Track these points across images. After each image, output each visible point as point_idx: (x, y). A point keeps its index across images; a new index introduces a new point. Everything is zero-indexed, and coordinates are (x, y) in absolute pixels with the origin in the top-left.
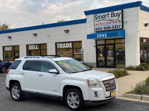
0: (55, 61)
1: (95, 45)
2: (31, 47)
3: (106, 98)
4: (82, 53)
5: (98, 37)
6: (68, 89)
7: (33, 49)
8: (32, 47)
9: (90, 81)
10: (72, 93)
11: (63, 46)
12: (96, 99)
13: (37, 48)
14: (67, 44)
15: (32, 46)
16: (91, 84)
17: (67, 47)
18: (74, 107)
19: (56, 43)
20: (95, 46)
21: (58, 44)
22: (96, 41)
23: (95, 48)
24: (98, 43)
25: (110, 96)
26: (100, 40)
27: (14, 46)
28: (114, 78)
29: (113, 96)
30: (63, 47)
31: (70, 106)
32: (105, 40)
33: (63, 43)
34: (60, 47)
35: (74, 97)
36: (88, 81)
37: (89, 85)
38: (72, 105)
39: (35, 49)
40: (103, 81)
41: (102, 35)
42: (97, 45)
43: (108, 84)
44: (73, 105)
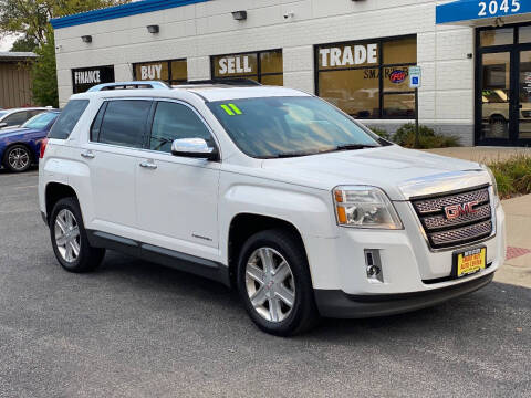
0: (207, 102)
1: (471, 50)
2: (226, 64)
3: (426, 282)
4: (412, 86)
5: (481, 14)
6: (250, 231)
7: (233, 71)
8: (231, 65)
9: (345, 199)
10: (266, 253)
11: (341, 58)
12: (374, 286)
13: (248, 70)
14: (357, 48)
15: (231, 60)
16: (350, 211)
17: (359, 62)
18: (275, 320)
19: (317, 48)
20: (470, 56)
21: (323, 52)
22: (478, 31)
23: (470, 63)
24: (485, 43)
25: (453, 276)
26: (490, 28)
27: (169, 61)
28: (486, 186)
29: (466, 275)
30: (344, 64)
31: (259, 310)
32: (516, 27)
33: (341, 45)
34: (332, 64)
35: (273, 272)
36: (337, 197)
37: (341, 219)
38: (266, 305)
39: (240, 70)
40: (414, 200)
41: (499, 6)
42: (479, 52)
43: (442, 213)
44: (271, 308)
